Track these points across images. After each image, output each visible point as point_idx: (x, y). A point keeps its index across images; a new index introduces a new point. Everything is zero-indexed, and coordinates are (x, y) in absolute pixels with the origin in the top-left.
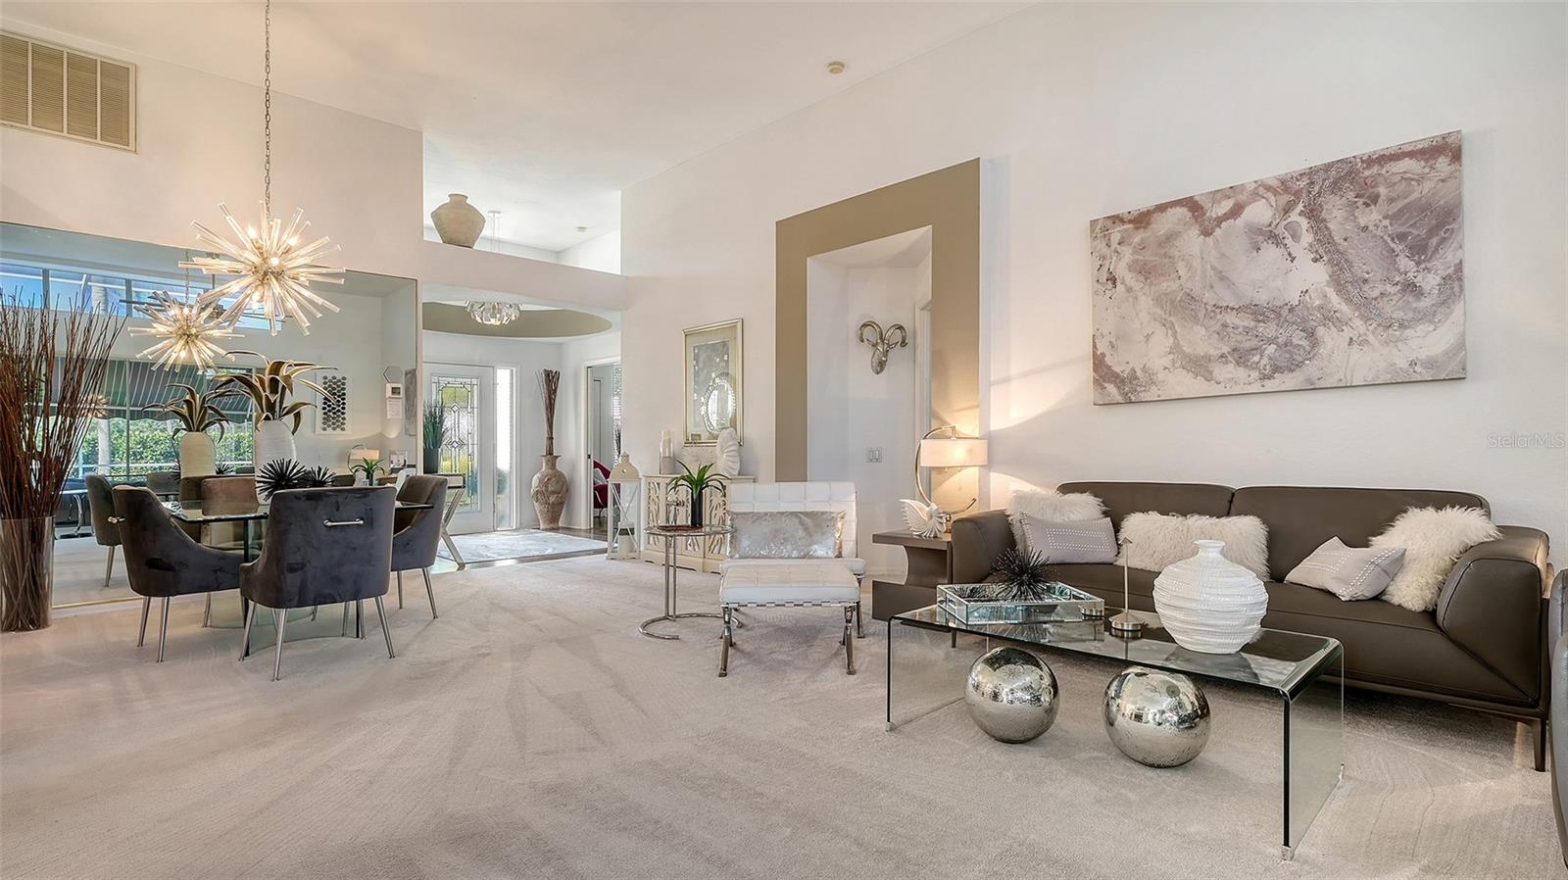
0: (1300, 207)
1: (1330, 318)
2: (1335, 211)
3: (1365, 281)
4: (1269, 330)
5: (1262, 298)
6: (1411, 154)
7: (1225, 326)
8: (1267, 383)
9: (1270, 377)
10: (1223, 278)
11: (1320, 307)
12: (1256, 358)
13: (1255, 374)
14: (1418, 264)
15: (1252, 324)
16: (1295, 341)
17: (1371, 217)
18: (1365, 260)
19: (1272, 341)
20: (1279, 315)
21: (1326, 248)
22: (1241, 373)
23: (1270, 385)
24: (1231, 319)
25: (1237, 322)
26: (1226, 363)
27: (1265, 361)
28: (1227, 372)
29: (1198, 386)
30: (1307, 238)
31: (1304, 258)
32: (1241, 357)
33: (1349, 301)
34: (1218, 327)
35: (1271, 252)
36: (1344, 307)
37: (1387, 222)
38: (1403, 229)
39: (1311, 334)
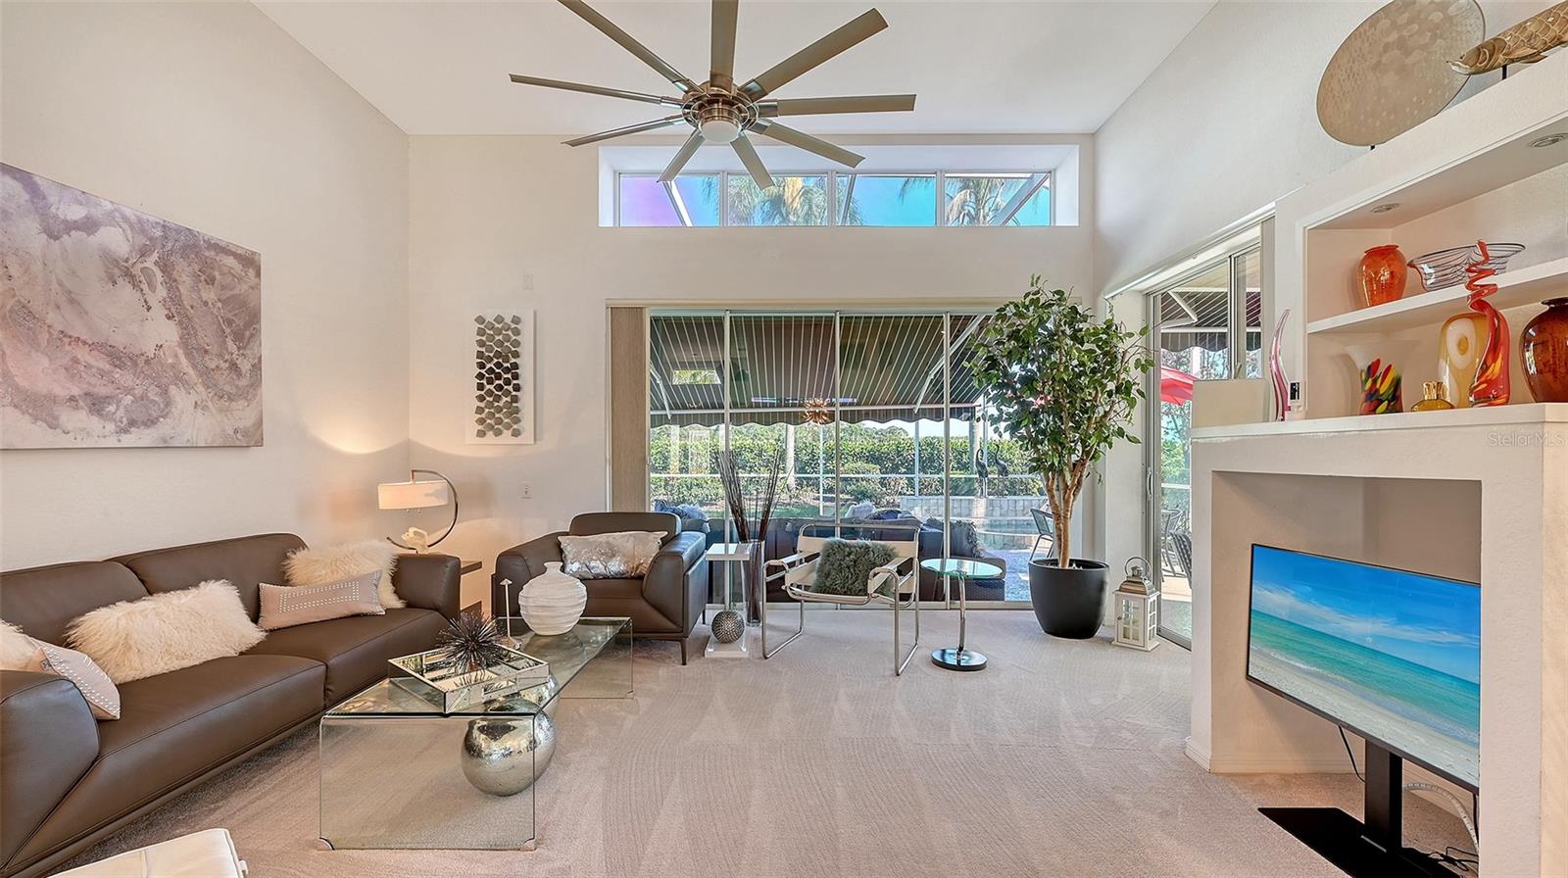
0: (155, 256)
1: (180, 379)
2: (184, 273)
3: (206, 351)
4: (126, 378)
5: (119, 340)
6: (235, 255)
7: (76, 361)
8: (123, 437)
9: (126, 431)
10: (72, 301)
11: (173, 366)
12: (112, 408)
13: (111, 427)
14: (239, 348)
15: (107, 367)
16: (151, 395)
17: (209, 294)
18: (206, 336)
19: (129, 391)
20: (135, 364)
21: (176, 310)
22: (95, 423)
23: (128, 440)
24: (83, 354)
25: (92, 361)
26: (77, 408)
27: (121, 413)
28: (77, 419)
29: (37, 434)
30: (162, 292)
31: (158, 312)
32: (97, 405)
33: (194, 367)
34: (66, 361)
35: (126, 291)
36: (191, 372)
37: (220, 305)
38: (230, 316)
39: (165, 392)
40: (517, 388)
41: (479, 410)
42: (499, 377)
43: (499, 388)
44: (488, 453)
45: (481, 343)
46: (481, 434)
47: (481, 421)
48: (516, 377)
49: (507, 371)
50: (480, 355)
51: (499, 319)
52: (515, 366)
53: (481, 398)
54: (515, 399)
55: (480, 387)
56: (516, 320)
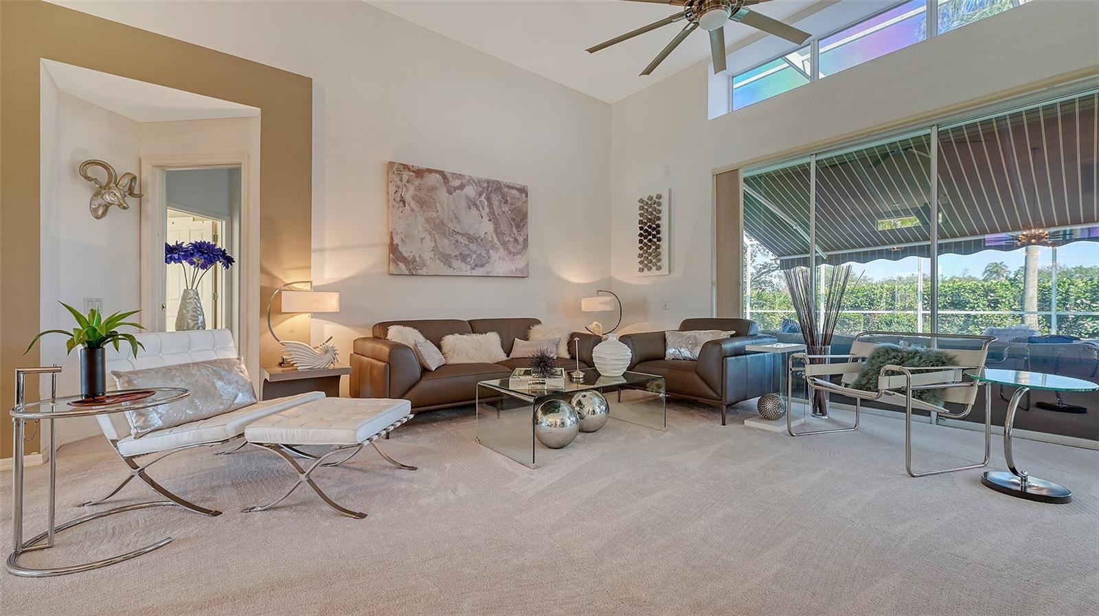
0: (484, 195)
1: (493, 247)
2: (496, 199)
3: (504, 234)
4: (474, 247)
5: (471, 232)
6: (517, 189)
7: (457, 241)
8: (473, 271)
9: (474, 269)
10: (457, 218)
11: (491, 241)
12: (469, 260)
13: (469, 267)
14: (518, 231)
15: (468, 243)
16: (483, 254)
17: (506, 208)
18: (504, 227)
19: (475, 252)
20: (477, 241)
21: (493, 217)
22: (463, 265)
23: (475, 273)
24: (459, 238)
25: (462, 241)
26: (458, 259)
27: (472, 261)
28: (457, 264)
29: (446, 271)
30: (487, 210)
31: (486, 218)
32: (464, 258)
33: (499, 241)
34: (454, 241)
35: (474, 210)
36: (498, 243)
37: (509, 212)
38: (514, 217)
39: (488, 253)
40: (659, 240)
41: (640, 256)
42: (650, 234)
43: (650, 241)
44: (646, 282)
45: (641, 215)
46: (641, 270)
47: (641, 262)
48: (658, 232)
49: (654, 229)
50: (641, 222)
51: (651, 198)
52: (658, 226)
53: (641, 248)
54: (658, 247)
55: (641, 241)
56: (659, 197)
